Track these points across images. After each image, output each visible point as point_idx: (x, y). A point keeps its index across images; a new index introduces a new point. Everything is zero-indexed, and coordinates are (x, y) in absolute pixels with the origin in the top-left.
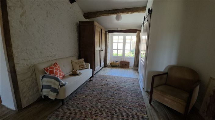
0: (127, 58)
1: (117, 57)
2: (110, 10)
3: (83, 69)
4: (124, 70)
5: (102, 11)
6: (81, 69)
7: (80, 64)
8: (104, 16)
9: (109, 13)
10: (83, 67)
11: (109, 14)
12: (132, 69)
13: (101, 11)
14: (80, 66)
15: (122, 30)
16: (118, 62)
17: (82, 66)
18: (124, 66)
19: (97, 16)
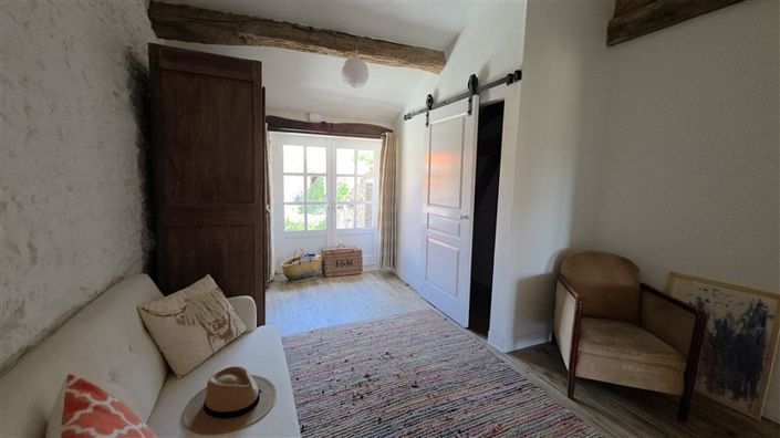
0: (346, 233)
1: (306, 234)
2: (311, 29)
3: (231, 339)
4: (351, 285)
5: (271, 21)
6: (221, 343)
7: (210, 319)
8: (279, 46)
9: (308, 42)
10: (229, 332)
11: (312, 47)
12: (373, 273)
13: (265, 21)
14: (210, 334)
15: (328, 122)
16: (318, 256)
17: (221, 326)
18: (345, 268)
19: (243, 38)
